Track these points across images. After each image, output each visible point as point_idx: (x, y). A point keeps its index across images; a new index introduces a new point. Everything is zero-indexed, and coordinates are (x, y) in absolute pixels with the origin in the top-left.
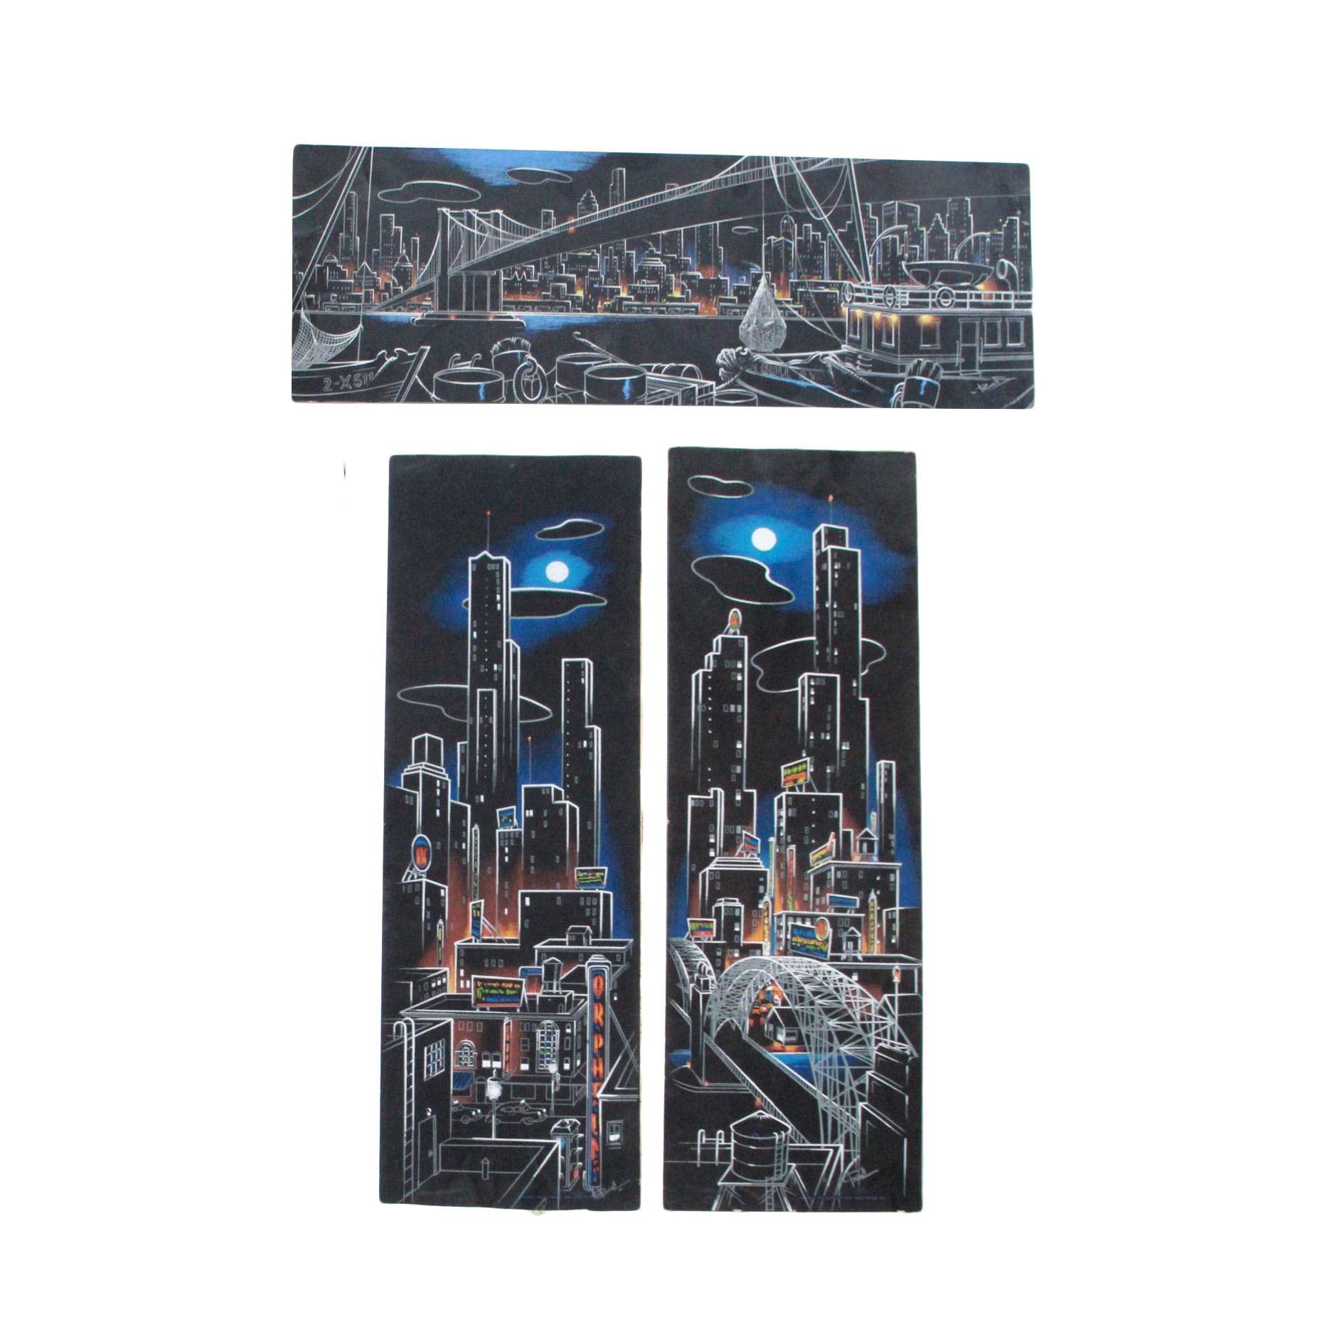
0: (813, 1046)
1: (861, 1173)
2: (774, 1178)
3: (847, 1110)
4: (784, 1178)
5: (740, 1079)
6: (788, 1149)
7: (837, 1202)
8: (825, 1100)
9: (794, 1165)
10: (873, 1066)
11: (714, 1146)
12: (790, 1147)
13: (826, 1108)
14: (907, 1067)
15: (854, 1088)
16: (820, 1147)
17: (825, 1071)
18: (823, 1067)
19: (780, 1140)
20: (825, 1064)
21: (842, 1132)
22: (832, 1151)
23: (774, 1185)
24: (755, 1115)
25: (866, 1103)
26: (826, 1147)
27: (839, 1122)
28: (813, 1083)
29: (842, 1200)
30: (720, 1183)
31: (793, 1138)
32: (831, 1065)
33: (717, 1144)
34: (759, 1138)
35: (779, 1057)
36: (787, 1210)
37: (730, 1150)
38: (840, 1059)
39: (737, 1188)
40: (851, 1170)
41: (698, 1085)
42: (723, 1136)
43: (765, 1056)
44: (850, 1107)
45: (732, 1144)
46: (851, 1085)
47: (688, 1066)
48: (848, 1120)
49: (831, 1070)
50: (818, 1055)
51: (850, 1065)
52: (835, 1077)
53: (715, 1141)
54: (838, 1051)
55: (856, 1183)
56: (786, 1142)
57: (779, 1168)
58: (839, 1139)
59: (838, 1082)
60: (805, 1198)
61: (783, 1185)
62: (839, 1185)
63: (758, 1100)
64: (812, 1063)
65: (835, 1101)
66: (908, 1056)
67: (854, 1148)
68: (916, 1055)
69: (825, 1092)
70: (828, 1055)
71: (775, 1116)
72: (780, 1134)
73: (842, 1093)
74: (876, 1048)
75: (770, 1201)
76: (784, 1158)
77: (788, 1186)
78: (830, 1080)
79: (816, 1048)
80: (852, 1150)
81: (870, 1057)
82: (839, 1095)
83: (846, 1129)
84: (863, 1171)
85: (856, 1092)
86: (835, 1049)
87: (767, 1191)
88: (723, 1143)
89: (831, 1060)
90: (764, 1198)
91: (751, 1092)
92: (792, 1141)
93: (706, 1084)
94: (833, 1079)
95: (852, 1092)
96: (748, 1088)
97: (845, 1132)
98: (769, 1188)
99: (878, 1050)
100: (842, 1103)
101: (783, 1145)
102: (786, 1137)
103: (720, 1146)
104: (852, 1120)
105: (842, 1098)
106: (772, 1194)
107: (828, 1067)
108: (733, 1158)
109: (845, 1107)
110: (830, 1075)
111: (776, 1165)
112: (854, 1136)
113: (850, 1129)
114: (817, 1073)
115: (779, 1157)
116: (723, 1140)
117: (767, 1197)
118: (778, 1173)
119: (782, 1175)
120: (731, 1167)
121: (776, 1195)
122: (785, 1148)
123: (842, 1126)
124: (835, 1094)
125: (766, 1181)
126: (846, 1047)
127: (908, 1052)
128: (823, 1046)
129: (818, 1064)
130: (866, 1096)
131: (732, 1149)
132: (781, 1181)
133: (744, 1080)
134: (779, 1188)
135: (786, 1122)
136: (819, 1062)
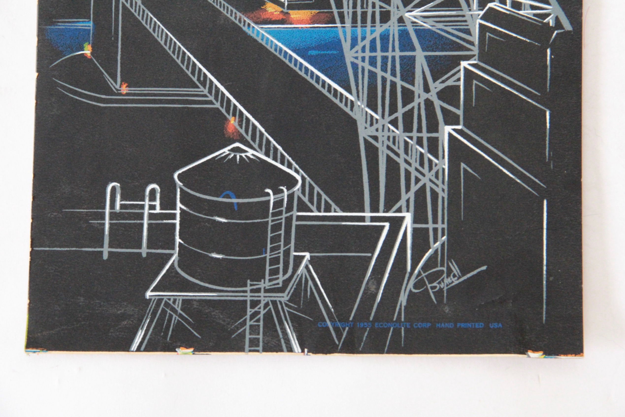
0: (347, 10)
1: (450, 271)
2: (264, 284)
3: (420, 142)
4: (286, 282)
5: (195, 79)
6: (295, 223)
7: (397, 332)
8: (372, 121)
9: (307, 255)
10: (476, 51)
11: (141, 217)
12: (299, 218)
13: (376, 138)
14: (549, 51)
15: (433, 96)
16: (362, 219)
17: (373, 61)
18: (368, 54)
19: (278, 204)
20: (373, 48)
21: (408, 189)
22: (387, 225)
23: (263, 298)
24: (226, 150)
25: (459, 127)
26: (373, 219)
27: (403, 166)
28: (349, 90)
29: (406, 330)
30: (149, 294)
31: (306, 199)
32: (385, 49)
33: (146, 211)
34: (235, 201)
35: (275, 34)
36: (290, 350)
37: (174, 225)
38: (404, 35)
39: (186, 303)
40: (425, 268)
41: (108, 91)
42: (158, 196)
43: (249, 32)
44: (425, 135)
45: (178, 212)
46: (427, 89)
47: (87, 51)
48: (422, 164)
49: (384, 59)
50: (359, 30)
51: (424, 50)
52: (394, 74)
53: (142, 207)
54: (401, 20)
55: (440, 292)
56: (290, 208)
57: (275, 261)
58: (402, 203)
59: (399, 83)
60: (329, 323)
61: (284, 297)
62: (403, 299)
63: (233, 122)
64: (346, 46)
65: (394, 123)
66: (552, 30)
67: (435, 221)
68: (567, 26)
69: (372, 105)
70: (380, 29)
71: (267, 154)
72: (277, 191)
73: (409, 107)
74: (482, 13)
75: (254, 329)
76: (287, 242)
77: (294, 298)
78: (384, 80)
79: (355, 14)
80: (430, 226)
81: (468, 32)
82: (401, 111)
83: (417, 180)
84: (455, 269)
85: (438, 103)
86: (394, 18)
87: (250, 311)
88: (158, 210)
89: (385, 38)
90: (244, 323)
91: (217, 105)
92: (302, 207)
93: (125, 89)
94: (388, 76)
95: (429, 104)
96: (211, 98)
97: (414, 188)
98: (255, 304)
99: (484, 18)
100: (408, 128)
101: (284, 216)
102: (291, 197)
103: (151, 216)
104: (430, 161)
105: (408, 116)
106: (261, 316)
107: (379, 54)
108: (178, 240)
109: (415, 134)
110: (384, 69)
111: (268, 256)
112: (435, 195)
113: (424, 180)
114: (355, 66)
115: (276, 239)
116: (157, 203)
117: (248, 323)
118: (275, 272)
119: (281, 278)
120: (175, 257)
121: (268, 317)
122: (289, 220)
123: (408, 174)
124: (393, 109)
125: (248, 288)
126: (417, 12)
127: (550, 20)
128: (370, 11)
129: (358, 48)
130: (460, 112)
131: (177, 221)
132: (282, 290)
133: (204, 81)
134: (274, 303)
135: (290, 166)
136: (360, 44)
